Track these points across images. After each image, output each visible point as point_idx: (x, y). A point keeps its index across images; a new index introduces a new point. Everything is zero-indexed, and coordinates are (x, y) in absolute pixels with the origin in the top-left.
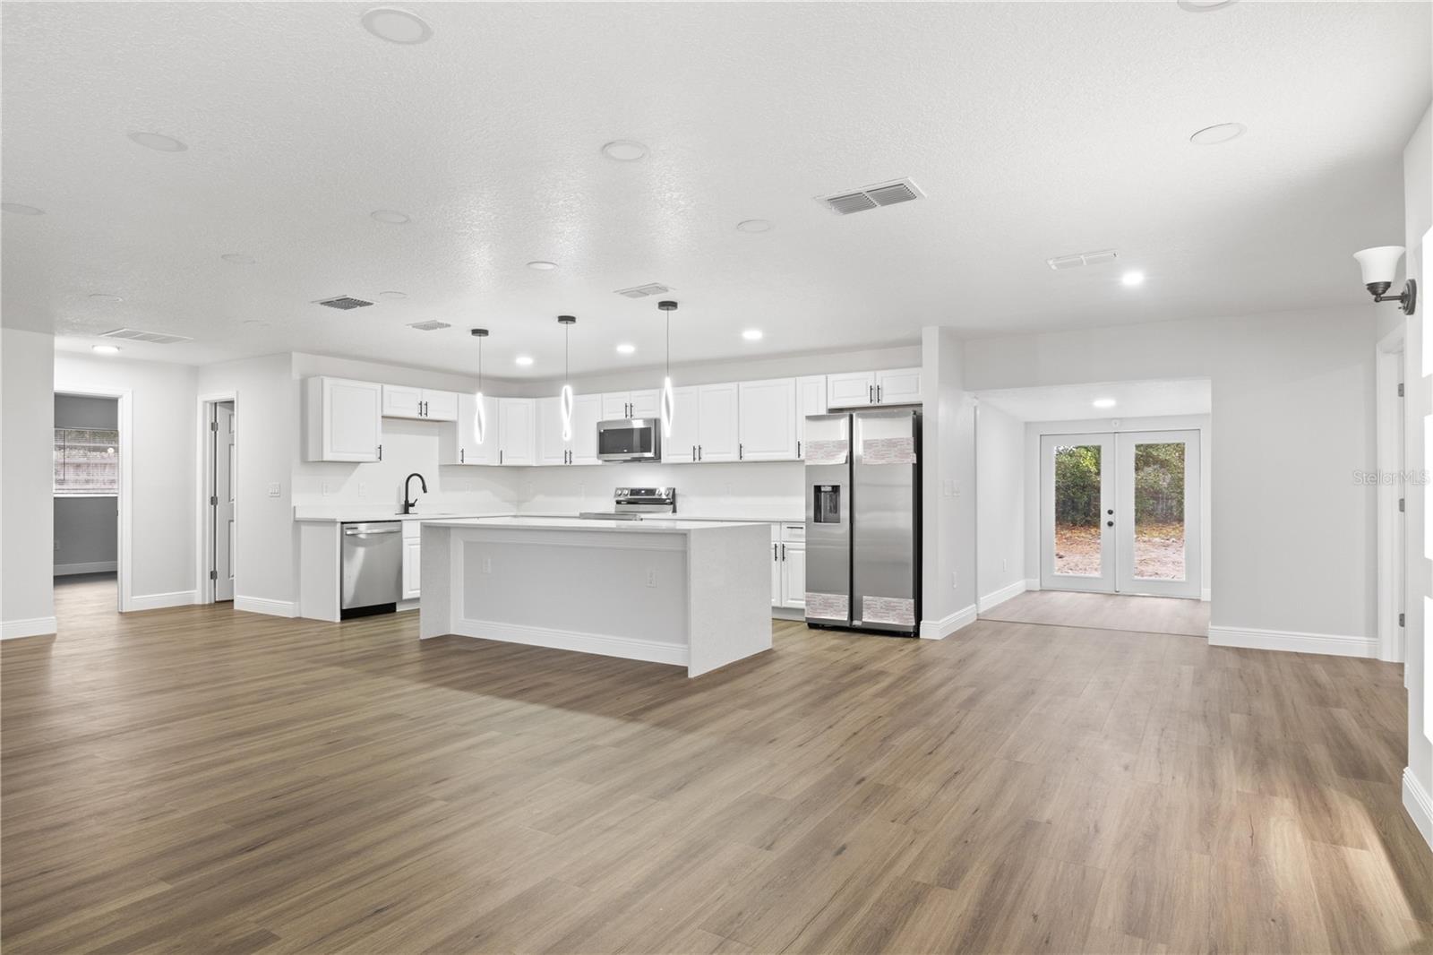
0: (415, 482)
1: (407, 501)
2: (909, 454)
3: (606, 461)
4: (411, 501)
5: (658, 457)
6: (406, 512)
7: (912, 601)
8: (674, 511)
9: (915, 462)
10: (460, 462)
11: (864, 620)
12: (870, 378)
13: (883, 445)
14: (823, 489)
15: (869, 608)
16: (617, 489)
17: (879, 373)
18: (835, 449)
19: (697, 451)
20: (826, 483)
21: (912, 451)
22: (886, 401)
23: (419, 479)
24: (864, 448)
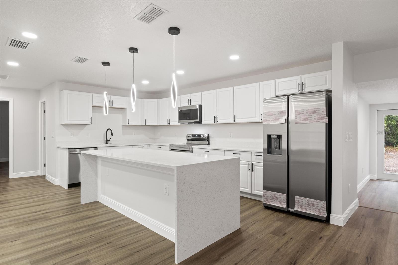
0: (109, 132)
1: (107, 139)
2: (323, 117)
3: (182, 123)
4: (108, 139)
5: (200, 121)
6: (107, 143)
7: (325, 202)
8: (209, 144)
9: (327, 122)
10: (128, 124)
11: (295, 209)
12: (298, 79)
13: (307, 113)
14: (272, 137)
15: (298, 203)
16: (187, 134)
17: (303, 76)
18: (278, 116)
19: (216, 118)
20: (274, 133)
21: (325, 115)
22: (307, 90)
23: (110, 131)
24: (296, 114)
